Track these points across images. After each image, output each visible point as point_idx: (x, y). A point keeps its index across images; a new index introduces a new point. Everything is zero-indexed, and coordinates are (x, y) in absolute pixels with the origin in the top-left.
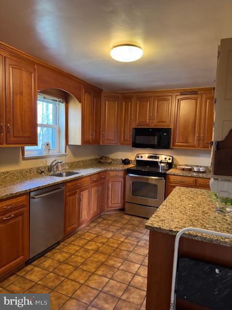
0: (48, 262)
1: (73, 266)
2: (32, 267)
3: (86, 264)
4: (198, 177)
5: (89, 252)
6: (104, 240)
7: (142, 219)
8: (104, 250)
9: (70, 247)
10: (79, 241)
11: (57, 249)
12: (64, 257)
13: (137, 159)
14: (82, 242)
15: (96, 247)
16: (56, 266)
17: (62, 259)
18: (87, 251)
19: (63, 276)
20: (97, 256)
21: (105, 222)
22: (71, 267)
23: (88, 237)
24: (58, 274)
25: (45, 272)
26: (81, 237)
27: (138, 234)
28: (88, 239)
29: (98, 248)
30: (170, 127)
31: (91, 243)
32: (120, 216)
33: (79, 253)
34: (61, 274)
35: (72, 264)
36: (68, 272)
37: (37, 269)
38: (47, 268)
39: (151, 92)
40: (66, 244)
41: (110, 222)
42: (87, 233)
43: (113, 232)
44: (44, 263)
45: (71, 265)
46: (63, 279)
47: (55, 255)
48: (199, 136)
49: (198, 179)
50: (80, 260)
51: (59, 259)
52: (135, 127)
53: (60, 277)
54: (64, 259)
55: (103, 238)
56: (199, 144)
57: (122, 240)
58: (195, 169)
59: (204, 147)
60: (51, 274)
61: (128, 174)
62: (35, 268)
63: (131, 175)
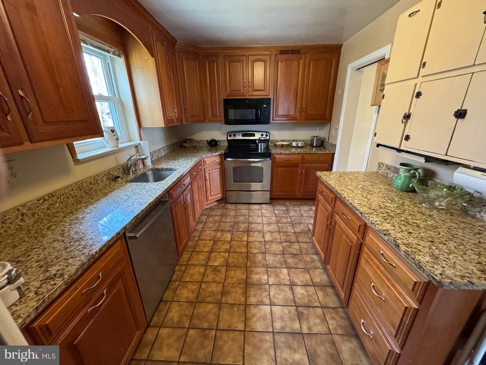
0: (174, 310)
1: (213, 303)
2: (155, 331)
3: (228, 293)
4: (305, 154)
5: (219, 271)
6: (227, 246)
7: (248, 205)
8: (236, 262)
9: (191, 272)
10: (196, 257)
11: (176, 281)
12: (193, 292)
13: (229, 138)
14: (202, 257)
15: (222, 260)
16: (189, 312)
17: (192, 296)
18: (216, 270)
19: (210, 329)
20: (232, 273)
21: (211, 219)
22: (211, 306)
23: (204, 247)
24: (201, 327)
25: (180, 332)
26: (196, 250)
27: (257, 225)
28: (206, 249)
29: (227, 260)
30: (269, 97)
31: (213, 255)
32: (224, 208)
33: (207, 276)
34: (206, 325)
35: (208, 299)
36: (212, 317)
37: (164, 332)
38: (178, 322)
39: (244, 48)
40: (183, 268)
41: (217, 218)
42: (200, 242)
43: (229, 231)
44: (170, 315)
45: (209, 303)
46: (213, 333)
47: (178, 292)
48: (301, 108)
49: (305, 156)
50: (215, 288)
51: (187, 298)
52: (225, 98)
53: (207, 331)
54: (195, 295)
55: (223, 244)
56: (301, 116)
57: (245, 239)
58: (294, 144)
59: (305, 120)
60: (192, 332)
61: (226, 159)
62: (161, 331)
63: (229, 159)
